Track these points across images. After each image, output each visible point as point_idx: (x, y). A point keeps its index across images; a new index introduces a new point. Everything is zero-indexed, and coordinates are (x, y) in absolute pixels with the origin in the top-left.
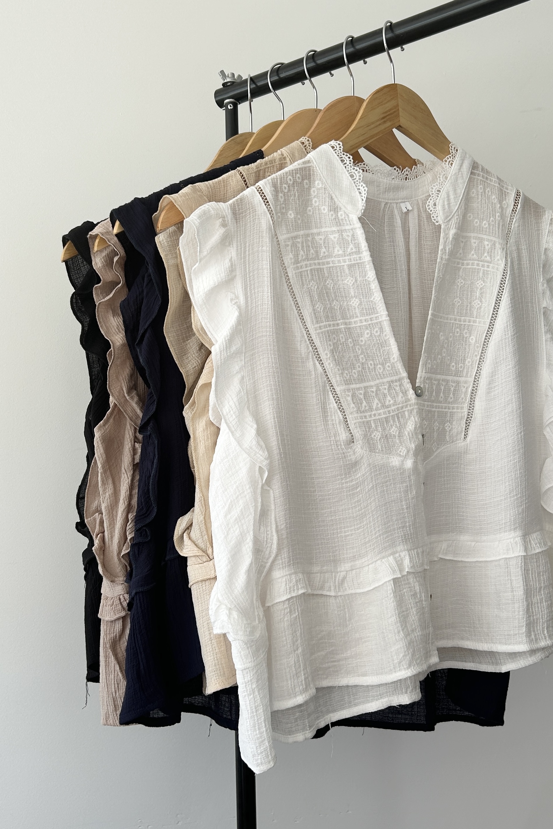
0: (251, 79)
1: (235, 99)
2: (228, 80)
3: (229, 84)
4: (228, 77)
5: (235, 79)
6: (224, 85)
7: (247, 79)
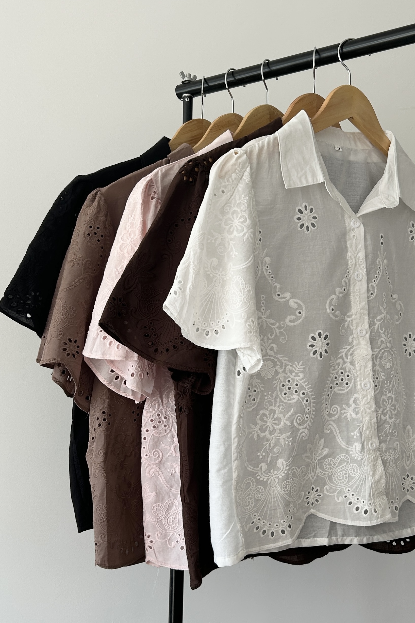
0: (205, 80)
1: (191, 94)
2: (186, 79)
3: (187, 82)
4: (186, 77)
5: (191, 79)
6: (183, 82)
7: (201, 80)
